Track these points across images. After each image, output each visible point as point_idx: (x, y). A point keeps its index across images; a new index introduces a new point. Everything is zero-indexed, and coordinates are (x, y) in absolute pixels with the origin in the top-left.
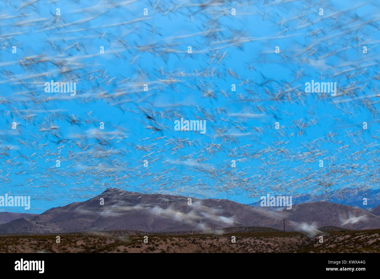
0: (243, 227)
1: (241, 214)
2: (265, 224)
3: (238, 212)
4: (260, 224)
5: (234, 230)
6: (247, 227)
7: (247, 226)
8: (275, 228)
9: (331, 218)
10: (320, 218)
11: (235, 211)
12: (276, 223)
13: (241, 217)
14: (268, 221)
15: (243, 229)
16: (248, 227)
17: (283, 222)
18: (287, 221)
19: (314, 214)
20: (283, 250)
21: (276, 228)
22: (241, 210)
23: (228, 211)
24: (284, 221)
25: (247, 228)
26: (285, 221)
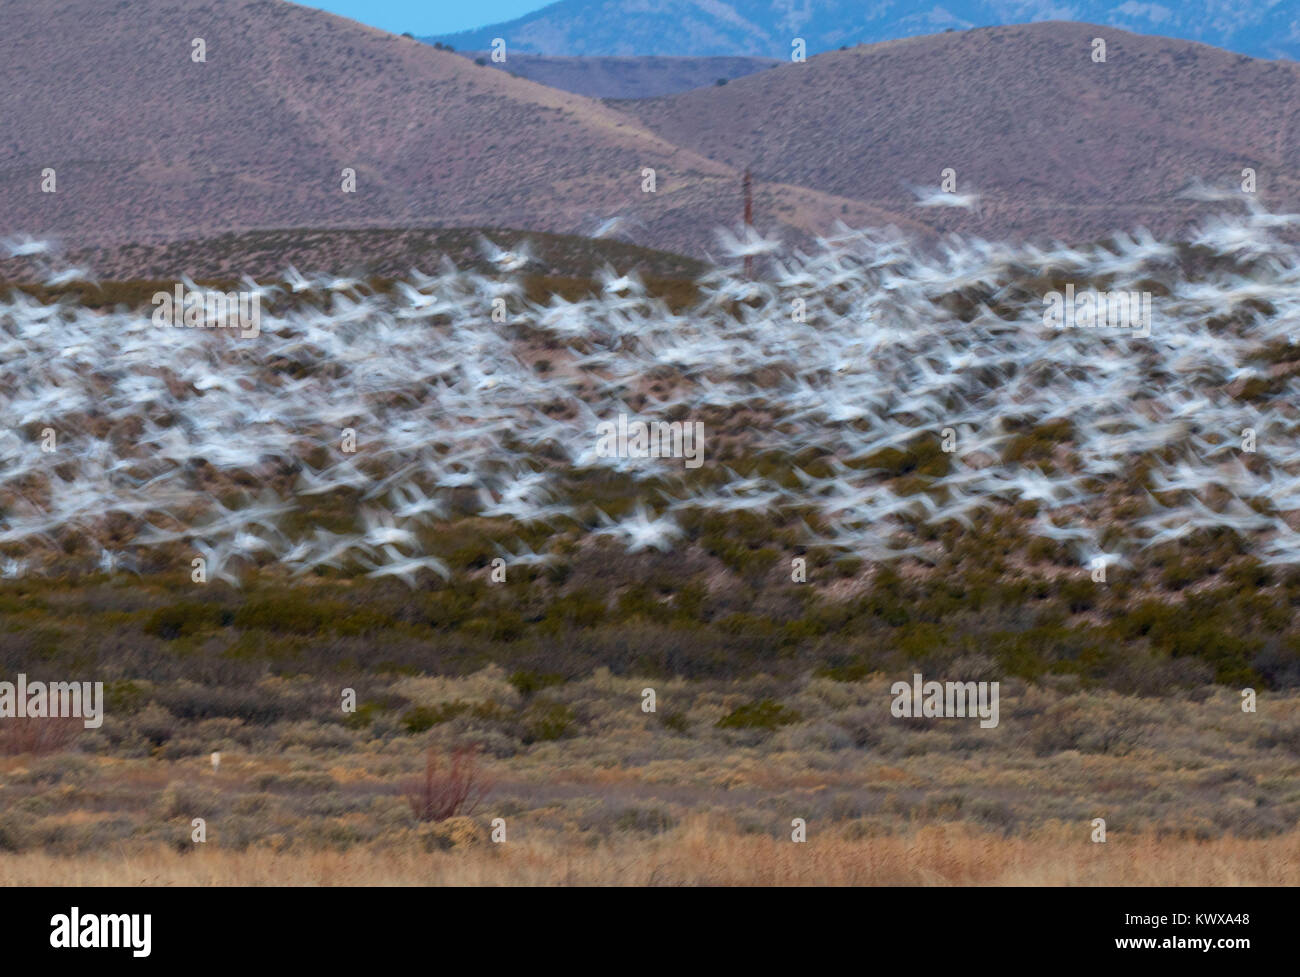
0: (400, 231)
1: (384, 121)
2: (581, 210)
3: (356, 104)
4: (543, 205)
5: (321, 252)
6: (428, 232)
7: (427, 220)
8: (666, 247)
9: (1153, 166)
10: (1053, 167)
11: (329, 94)
12: (679, 204)
13: (380, 147)
14: (610, 183)
15: (400, 245)
16: (436, 229)
17: (737, 194)
18: (774, 188)
19: (1005, 131)
20: (734, 432)
21: (679, 250)
22: (384, 87)
23: (270, 91)
24: (747, 185)
25: (432, 238)
26: (758, 189)
